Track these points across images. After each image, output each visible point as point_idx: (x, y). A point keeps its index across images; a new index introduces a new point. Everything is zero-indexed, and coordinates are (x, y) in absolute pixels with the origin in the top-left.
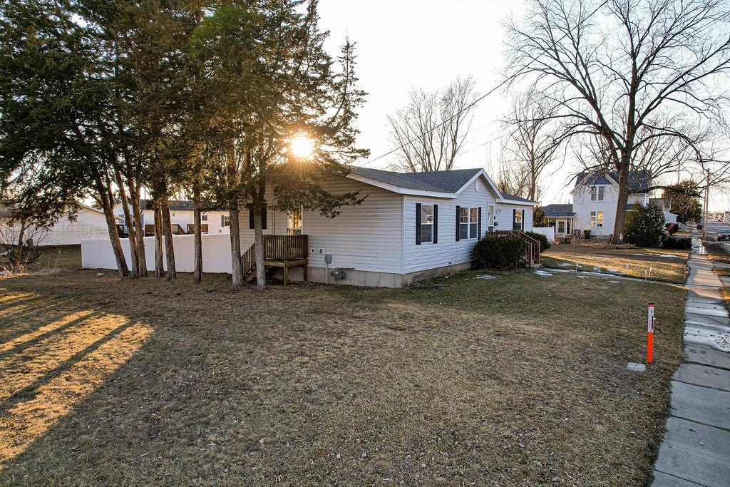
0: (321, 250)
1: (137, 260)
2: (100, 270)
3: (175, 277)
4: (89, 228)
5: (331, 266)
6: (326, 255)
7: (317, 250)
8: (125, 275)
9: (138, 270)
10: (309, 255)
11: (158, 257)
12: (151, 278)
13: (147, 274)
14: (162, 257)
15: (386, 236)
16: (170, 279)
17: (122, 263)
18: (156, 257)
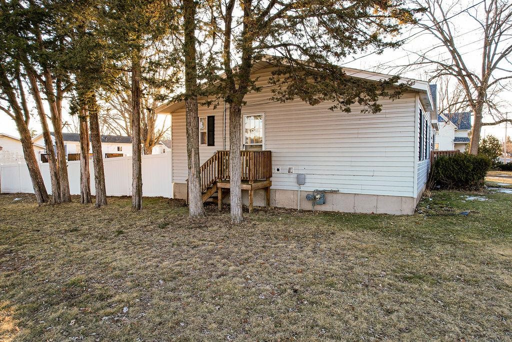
0: (290, 169)
1: (58, 183)
2: (19, 195)
3: (106, 203)
4: (14, 156)
5: (303, 188)
6: (298, 175)
7: (284, 169)
8: (43, 201)
9: (59, 194)
10: (273, 175)
11: (85, 180)
12: (75, 205)
13: (70, 199)
14: (88, 179)
15: (388, 150)
16: (99, 206)
17: (39, 188)
18: (81, 179)
